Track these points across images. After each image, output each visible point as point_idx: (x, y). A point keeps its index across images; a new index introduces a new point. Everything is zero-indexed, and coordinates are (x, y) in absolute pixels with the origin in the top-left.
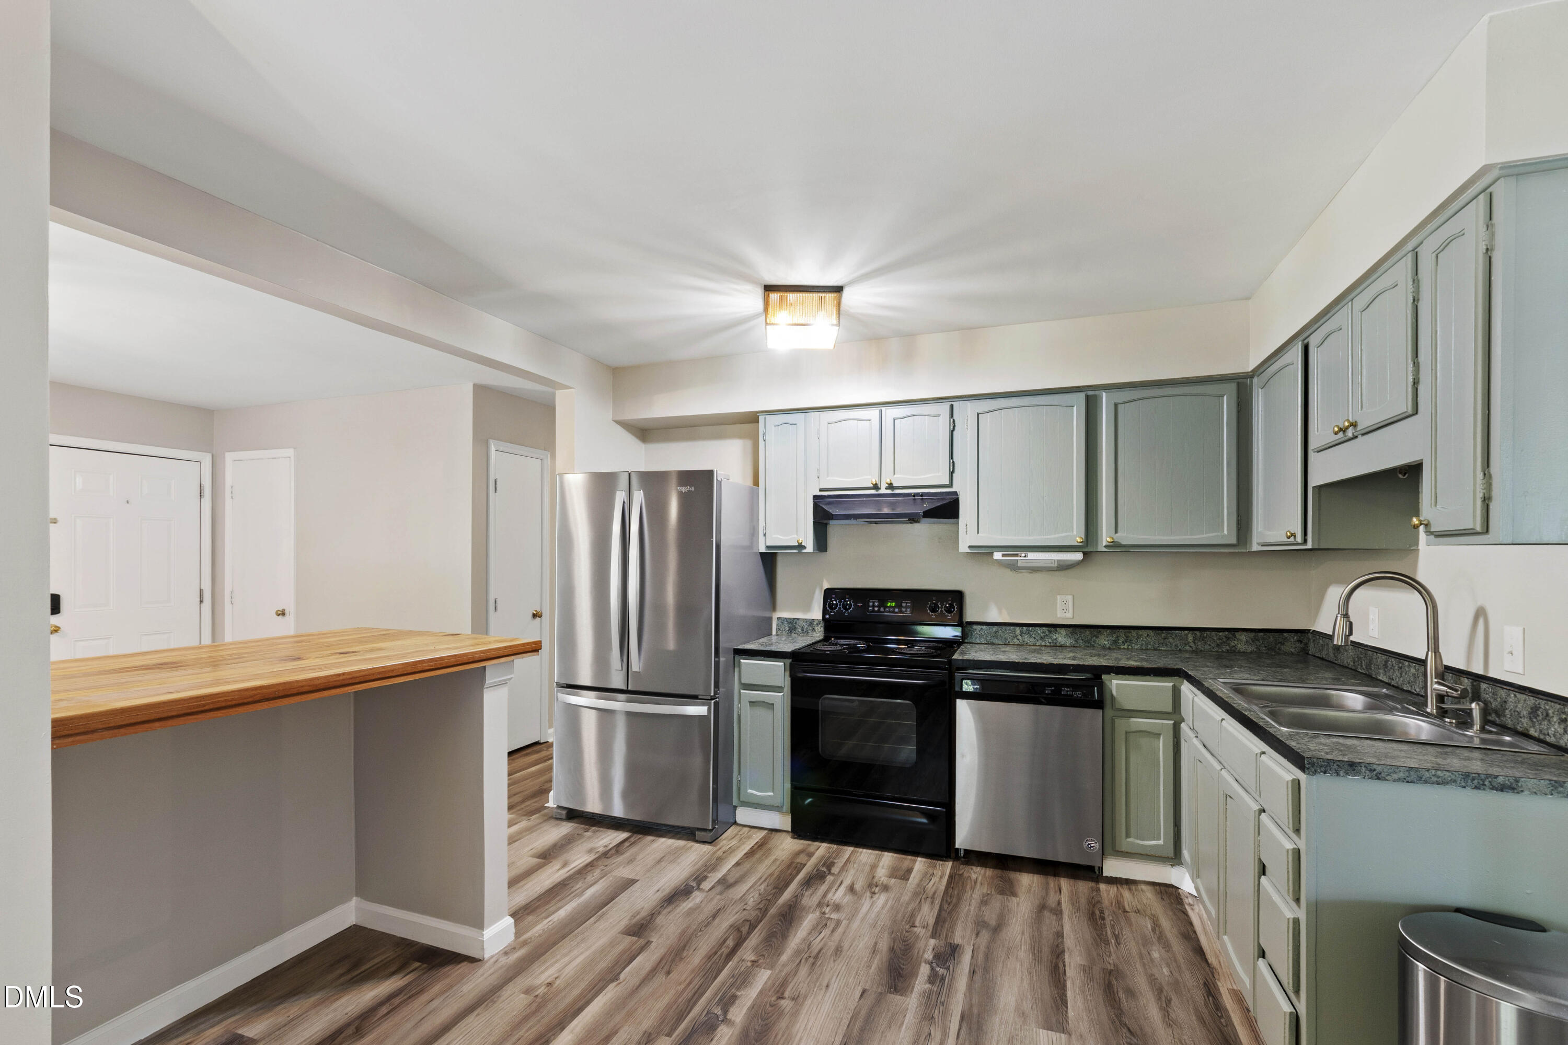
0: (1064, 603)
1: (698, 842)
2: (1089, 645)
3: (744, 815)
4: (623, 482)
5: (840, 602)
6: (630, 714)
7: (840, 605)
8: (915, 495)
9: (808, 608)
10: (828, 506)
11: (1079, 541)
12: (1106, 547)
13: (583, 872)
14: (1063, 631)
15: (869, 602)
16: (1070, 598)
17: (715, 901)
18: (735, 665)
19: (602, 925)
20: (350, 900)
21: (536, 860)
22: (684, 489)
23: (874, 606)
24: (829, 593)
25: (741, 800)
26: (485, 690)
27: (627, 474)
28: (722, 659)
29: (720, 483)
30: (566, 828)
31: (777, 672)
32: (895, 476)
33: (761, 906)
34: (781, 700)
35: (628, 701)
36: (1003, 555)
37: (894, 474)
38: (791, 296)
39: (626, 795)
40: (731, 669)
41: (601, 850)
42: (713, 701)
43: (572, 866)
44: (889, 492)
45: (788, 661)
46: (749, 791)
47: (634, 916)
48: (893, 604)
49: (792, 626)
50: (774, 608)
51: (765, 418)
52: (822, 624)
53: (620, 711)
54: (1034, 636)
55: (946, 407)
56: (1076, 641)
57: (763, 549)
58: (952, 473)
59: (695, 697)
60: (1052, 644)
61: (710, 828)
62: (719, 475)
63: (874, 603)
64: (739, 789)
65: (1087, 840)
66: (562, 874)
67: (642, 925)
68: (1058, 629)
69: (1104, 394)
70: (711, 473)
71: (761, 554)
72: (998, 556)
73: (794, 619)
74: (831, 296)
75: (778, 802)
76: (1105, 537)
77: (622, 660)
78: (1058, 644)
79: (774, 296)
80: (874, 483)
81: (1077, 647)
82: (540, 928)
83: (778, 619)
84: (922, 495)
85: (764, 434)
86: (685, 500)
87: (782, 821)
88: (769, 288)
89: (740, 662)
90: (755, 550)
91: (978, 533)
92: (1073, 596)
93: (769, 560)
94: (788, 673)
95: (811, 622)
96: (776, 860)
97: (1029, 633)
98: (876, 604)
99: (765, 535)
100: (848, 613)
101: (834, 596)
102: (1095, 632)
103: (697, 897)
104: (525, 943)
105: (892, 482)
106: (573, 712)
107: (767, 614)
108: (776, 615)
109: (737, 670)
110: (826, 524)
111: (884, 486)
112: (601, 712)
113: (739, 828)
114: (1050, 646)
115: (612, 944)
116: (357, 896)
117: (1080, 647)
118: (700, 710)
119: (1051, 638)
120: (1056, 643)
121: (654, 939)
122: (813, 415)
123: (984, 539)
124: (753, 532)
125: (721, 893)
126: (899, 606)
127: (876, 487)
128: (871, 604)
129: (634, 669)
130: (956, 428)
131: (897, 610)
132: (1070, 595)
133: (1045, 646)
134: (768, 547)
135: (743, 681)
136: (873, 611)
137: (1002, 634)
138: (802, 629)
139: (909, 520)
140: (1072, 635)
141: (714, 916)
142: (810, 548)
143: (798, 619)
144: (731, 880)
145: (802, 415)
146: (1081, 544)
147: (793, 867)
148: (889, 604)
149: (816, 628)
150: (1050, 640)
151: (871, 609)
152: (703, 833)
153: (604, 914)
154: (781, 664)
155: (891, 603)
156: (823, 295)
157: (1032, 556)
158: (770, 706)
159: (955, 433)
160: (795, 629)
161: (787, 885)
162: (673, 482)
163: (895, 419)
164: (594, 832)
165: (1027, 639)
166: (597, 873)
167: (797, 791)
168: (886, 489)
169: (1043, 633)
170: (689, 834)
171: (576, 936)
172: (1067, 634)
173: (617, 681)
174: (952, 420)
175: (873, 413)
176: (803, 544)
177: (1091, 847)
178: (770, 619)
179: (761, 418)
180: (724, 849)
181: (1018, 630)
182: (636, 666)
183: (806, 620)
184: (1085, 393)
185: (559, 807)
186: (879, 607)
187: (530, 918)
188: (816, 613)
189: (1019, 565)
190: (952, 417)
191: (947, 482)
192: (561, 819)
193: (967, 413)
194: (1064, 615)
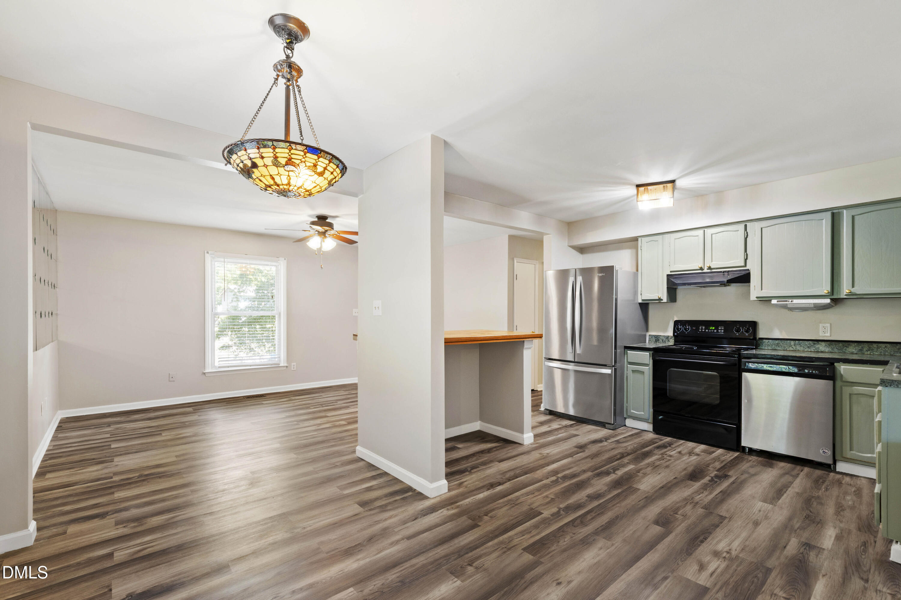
0: (824, 328)
1: (606, 429)
2: (842, 351)
3: (629, 423)
4: (572, 273)
5: (683, 327)
6: (576, 371)
7: (683, 328)
8: (724, 272)
9: (666, 330)
10: (674, 280)
11: (826, 292)
12: (846, 295)
13: (557, 430)
14: (823, 344)
15: (699, 327)
16: (828, 325)
17: (613, 446)
18: (625, 353)
19: (566, 444)
20: (478, 421)
21: (538, 424)
22: (600, 275)
23: (702, 329)
24: (676, 323)
25: (628, 415)
26: (524, 350)
27: (574, 270)
28: (618, 351)
29: (617, 271)
30: (548, 417)
31: (646, 357)
32: (713, 263)
33: (634, 450)
34: (648, 370)
35: (575, 366)
36: (778, 301)
37: (712, 262)
38: (649, 188)
39: (574, 406)
40: (623, 355)
41: (564, 425)
42: (614, 368)
43: (552, 428)
44: (709, 271)
45: (651, 352)
46: (632, 411)
47: (578, 444)
48: (714, 328)
49: (657, 338)
50: (647, 330)
51: (641, 239)
52: (673, 338)
53: (572, 370)
54: (803, 346)
55: (742, 226)
56: (832, 349)
57: (640, 301)
58: (746, 260)
59: (605, 365)
60: (815, 351)
61: (613, 423)
62: (617, 267)
63: (702, 327)
64: (627, 410)
65: (823, 449)
66: (549, 429)
67: (582, 447)
68: (820, 342)
69: (845, 211)
70: (613, 267)
71: (640, 303)
72: (774, 302)
73: (658, 336)
74: (670, 185)
75: (646, 416)
76: (845, 290)
77: (572, 349)
78: (819, 351)
79: (641, 189)
80: (700, 267)
81: (833, 352)
82: (542, 441)
83: (649, 335)
84: (728, 272)
85: (641, 247)
86: (601, 279)
87: (648, 426)
88: (638, 186)
89: (627, 352)
90: (636, 302)
91: (762, 290)
92: (831, 324)
93: (644, 306)
94: (651, 358)
95: (667, 337)
96: (643, 439)
97: (800, 344)
98: (704, 328)
99: (641, 294)
100: (687, 332)
101: (679, 324)
102: (846, 344)
103: (605, 443)
104: (537, 443)
105: (710, 266)
106: (550, 370)
107: (644, 333)
108: (648, 334)
109: (626, 356)
110: (676, 289)
111: (706, 268)
112: (562, 370)
113: (627, 428)
114: (814, 352)
115: (570, 449)
116: (480, 420)
117: (836, 352)
118: (608, 371)
119: (815, 347)
120: (818, 350)
121: (587, 451)
122: (666, 235)
123: (765, 293)
124: (635, 293)
125: (616, 444)
126: (717, 328)
127: (701, 269)
128: (700, 328)
129: (578, 353)
130: (748, 236)
131: (715, 331)
132: (828, 323)
133: (811, 352)
134: (643, 300)
135: (629, 361)
136: (702, 331)
137: (782, 344)
138: (663, 341)
139: (720, 285)
140: (829, 346)
141: (612, 449)
142: (665, 300)
143: (660, 336)
144: (621, 441)
145: (661, 236)
146: (828, 294)
147: (652, 442)
148: (711, 328)
149: (670, 340)
150: (814, 348)
151: (700, 330)
152: (609, 425)
153: (566, 441)
154: (648, 353)
155: (712, 327)
156: (665, 185)
157: (795, 301)
158: (643, 373)
159: (748, 239)
160: (658, 340)
161: (647, 447)
162: (596, 271)
163: (712, 235)
164: (561, 420)
165: (798, 348)
166: (563, 431)
167: (656, 412)
168: (707, 269)
169: (809, 344)
170: (603, 425)
171: (556, 445)
172: (826, 345)
173: (570, 358)
174: (746, 232)
175: (701, 232)
176: (661, 298)
177: (825, 453)
178: (645, 335)
179: (640, 239)
180: (619, 432)
181: (792, 343)
182: (578, 351)
183: (664, 336)
184: (831, 211)
185: (546, 409)
186: (705, 329)
187: (538, 438)
188: (670, 333)
189: (788, 306)
190: (746, 230)
191: (743, 264)
192: (546, 414)
193: (754, 229)
194: (824, 335)
